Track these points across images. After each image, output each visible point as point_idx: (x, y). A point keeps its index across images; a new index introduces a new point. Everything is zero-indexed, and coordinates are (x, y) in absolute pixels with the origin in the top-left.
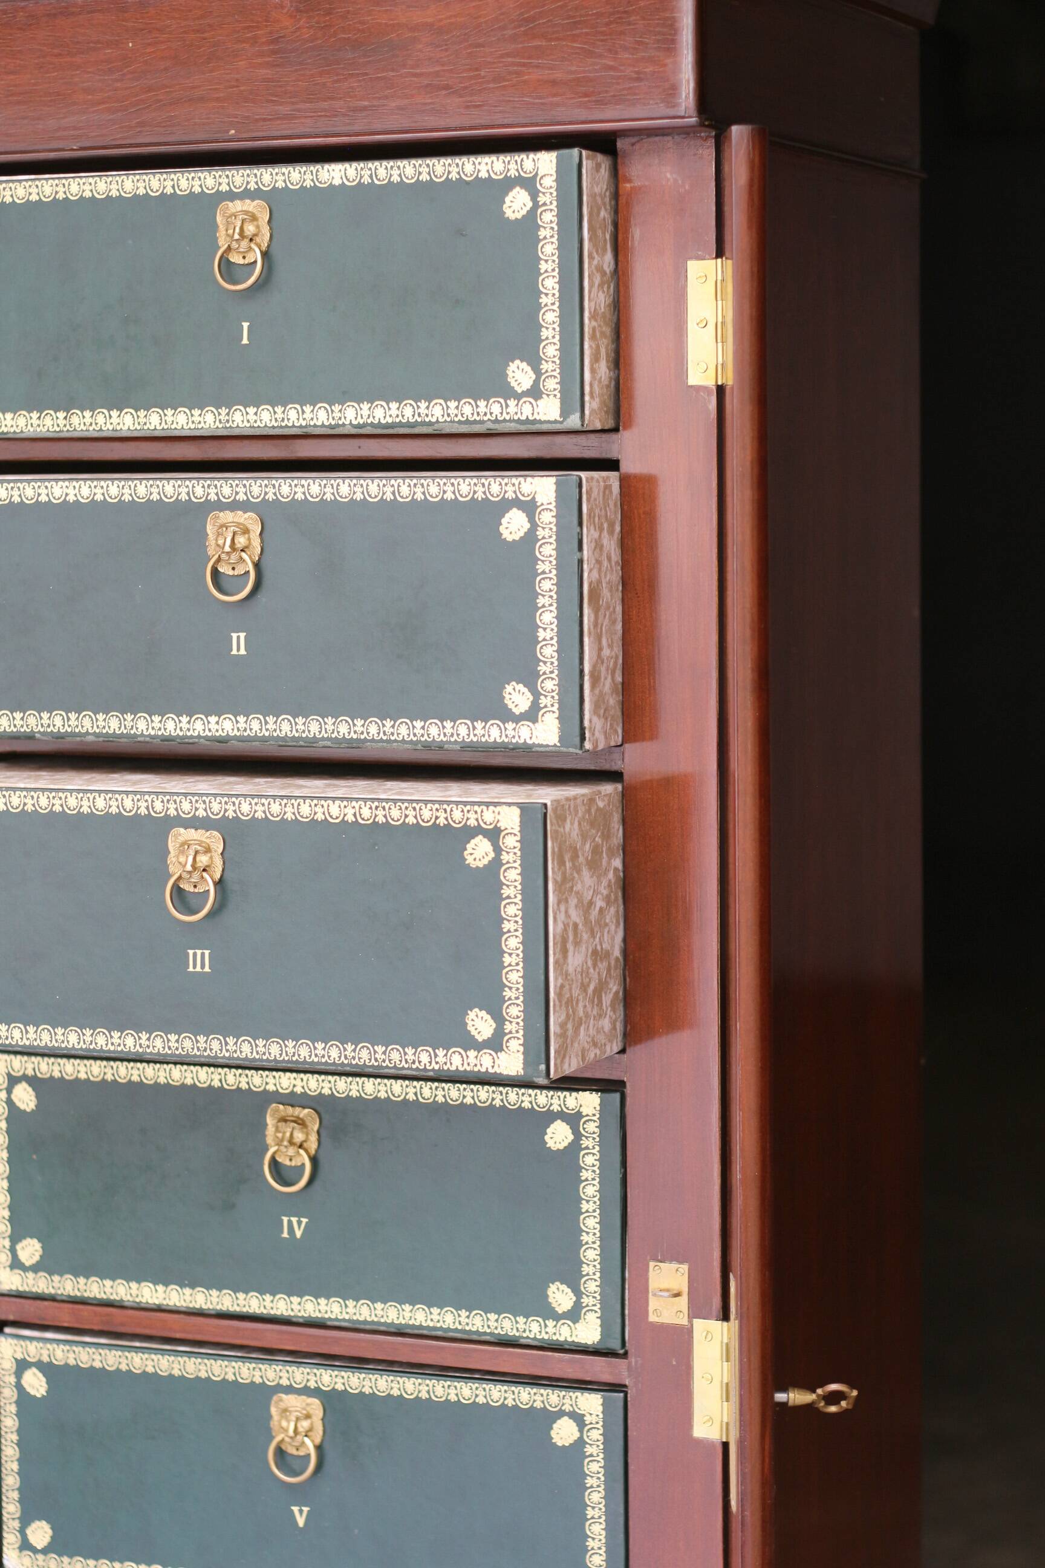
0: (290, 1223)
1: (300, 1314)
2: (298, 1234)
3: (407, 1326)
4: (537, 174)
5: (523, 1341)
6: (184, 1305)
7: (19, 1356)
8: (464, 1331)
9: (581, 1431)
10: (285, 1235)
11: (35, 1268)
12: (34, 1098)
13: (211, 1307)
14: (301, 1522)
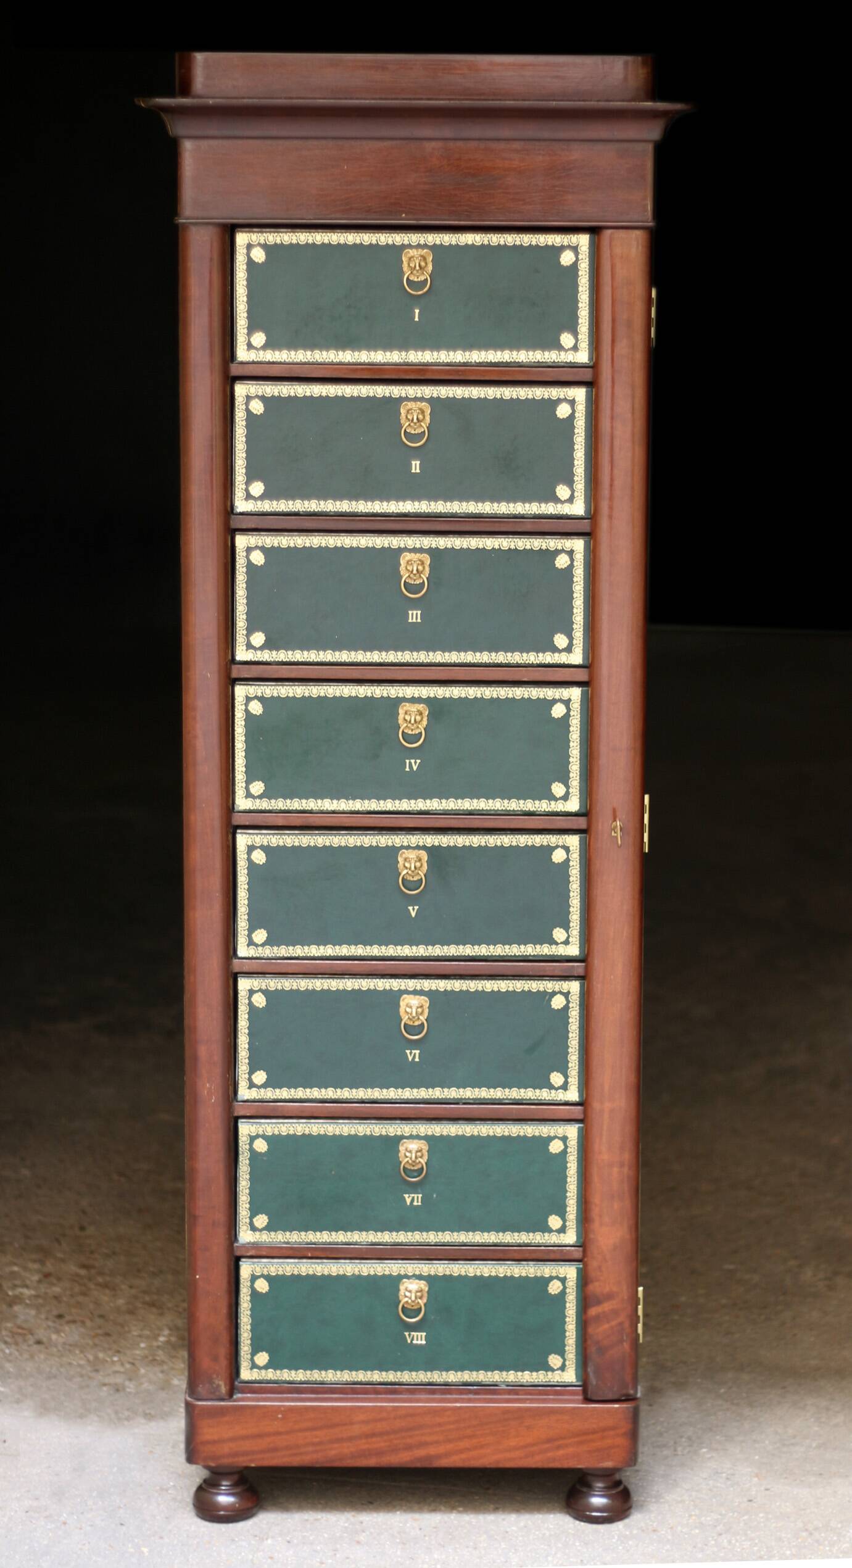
0: (410, 763)
1: (415, 809)
2: (415, 768)
3: (475, 810)
4: (578, 245)
5: (538, 813)
6: (349, 809)
7: (250, 843)
8: (506, 810)
9: (568, 855)
10: (407, 769)
11: (260, 797)
12: (261, 708)
13: (364, 809)
14: (413, 914)
